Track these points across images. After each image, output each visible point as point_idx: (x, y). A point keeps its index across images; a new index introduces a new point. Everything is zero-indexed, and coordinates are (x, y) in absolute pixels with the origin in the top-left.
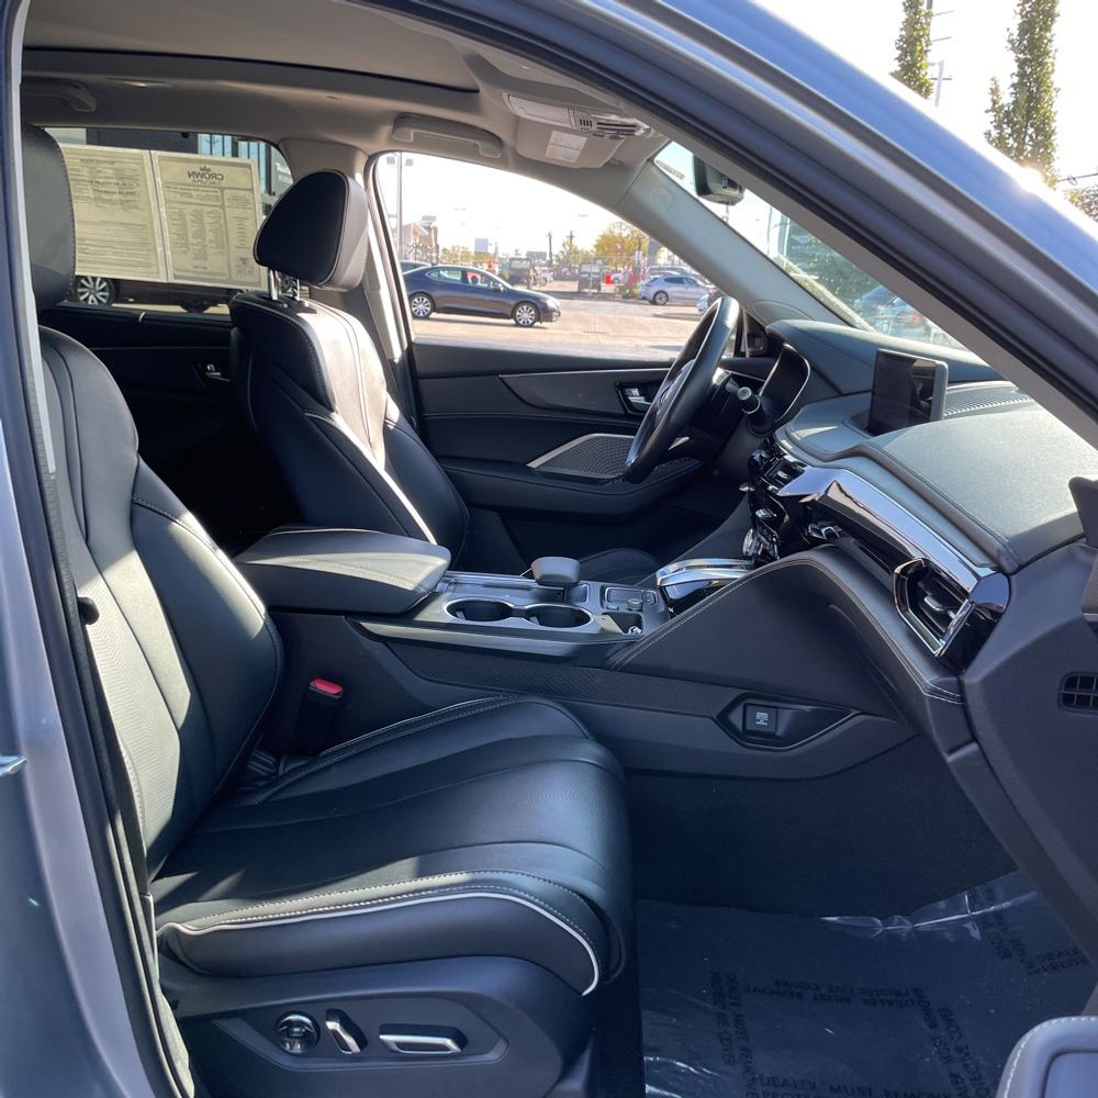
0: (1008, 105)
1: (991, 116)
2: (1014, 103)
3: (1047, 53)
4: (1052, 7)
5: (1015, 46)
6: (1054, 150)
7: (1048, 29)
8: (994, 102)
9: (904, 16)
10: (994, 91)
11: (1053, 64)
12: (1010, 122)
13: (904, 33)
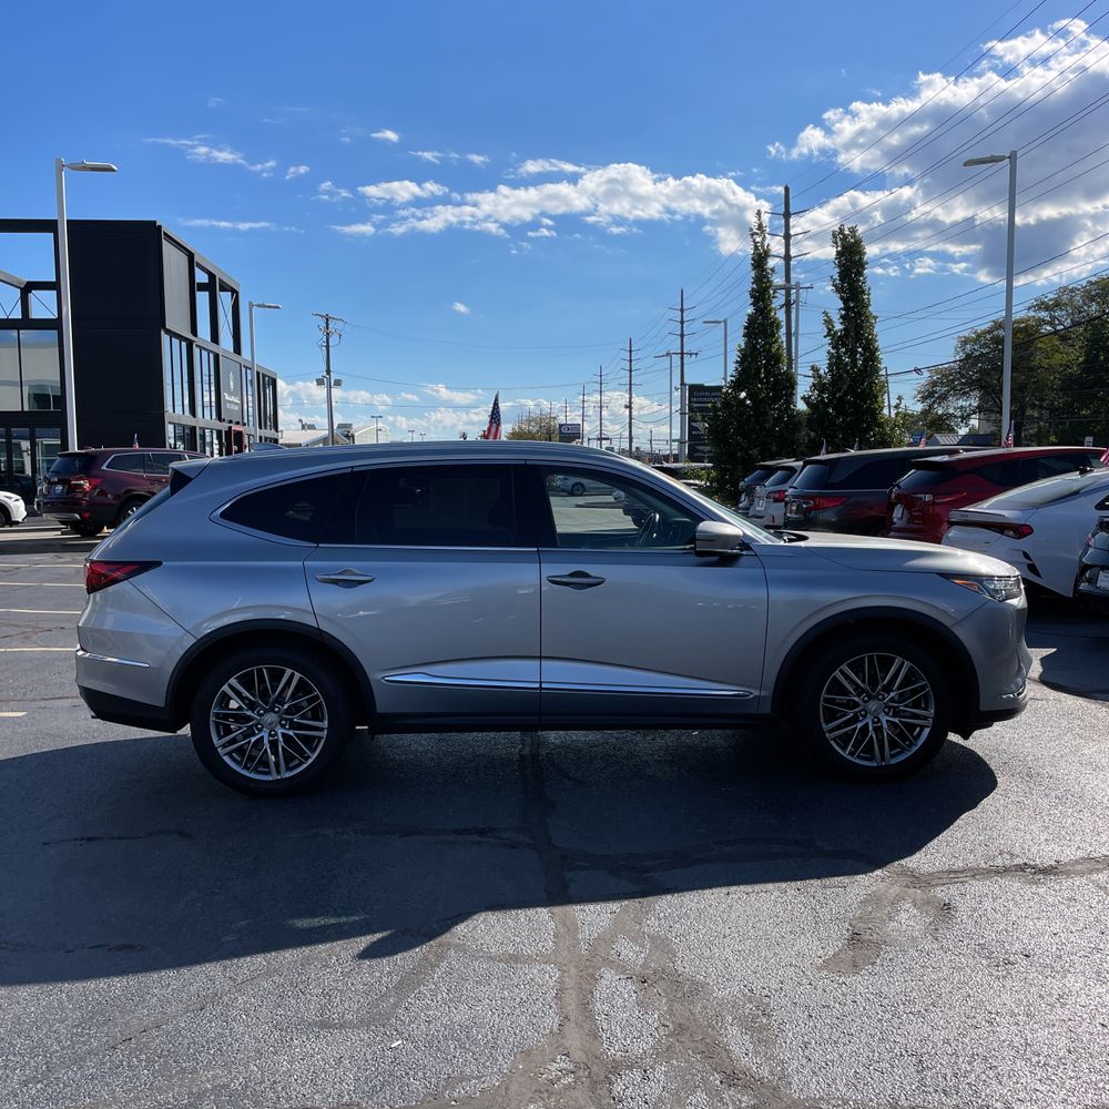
0: (841, 331)
1: (828, 340)
2: (844, 329)
3: (863, 292)
4: (861, 259)
5: (838, 289)
6: (880, 363)
7: (861, 274)
8: (830, 330)
9: (753, 274)
10: (829, 322)
11: (868, 299)
12: (844, 345)
13: (755, 286)
